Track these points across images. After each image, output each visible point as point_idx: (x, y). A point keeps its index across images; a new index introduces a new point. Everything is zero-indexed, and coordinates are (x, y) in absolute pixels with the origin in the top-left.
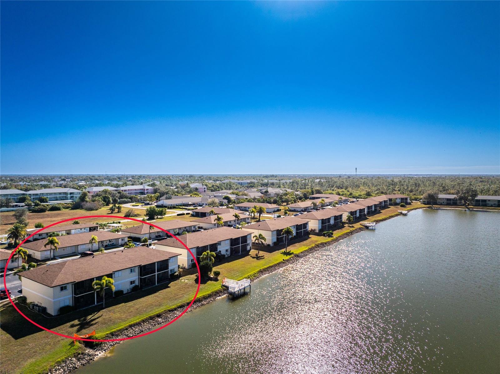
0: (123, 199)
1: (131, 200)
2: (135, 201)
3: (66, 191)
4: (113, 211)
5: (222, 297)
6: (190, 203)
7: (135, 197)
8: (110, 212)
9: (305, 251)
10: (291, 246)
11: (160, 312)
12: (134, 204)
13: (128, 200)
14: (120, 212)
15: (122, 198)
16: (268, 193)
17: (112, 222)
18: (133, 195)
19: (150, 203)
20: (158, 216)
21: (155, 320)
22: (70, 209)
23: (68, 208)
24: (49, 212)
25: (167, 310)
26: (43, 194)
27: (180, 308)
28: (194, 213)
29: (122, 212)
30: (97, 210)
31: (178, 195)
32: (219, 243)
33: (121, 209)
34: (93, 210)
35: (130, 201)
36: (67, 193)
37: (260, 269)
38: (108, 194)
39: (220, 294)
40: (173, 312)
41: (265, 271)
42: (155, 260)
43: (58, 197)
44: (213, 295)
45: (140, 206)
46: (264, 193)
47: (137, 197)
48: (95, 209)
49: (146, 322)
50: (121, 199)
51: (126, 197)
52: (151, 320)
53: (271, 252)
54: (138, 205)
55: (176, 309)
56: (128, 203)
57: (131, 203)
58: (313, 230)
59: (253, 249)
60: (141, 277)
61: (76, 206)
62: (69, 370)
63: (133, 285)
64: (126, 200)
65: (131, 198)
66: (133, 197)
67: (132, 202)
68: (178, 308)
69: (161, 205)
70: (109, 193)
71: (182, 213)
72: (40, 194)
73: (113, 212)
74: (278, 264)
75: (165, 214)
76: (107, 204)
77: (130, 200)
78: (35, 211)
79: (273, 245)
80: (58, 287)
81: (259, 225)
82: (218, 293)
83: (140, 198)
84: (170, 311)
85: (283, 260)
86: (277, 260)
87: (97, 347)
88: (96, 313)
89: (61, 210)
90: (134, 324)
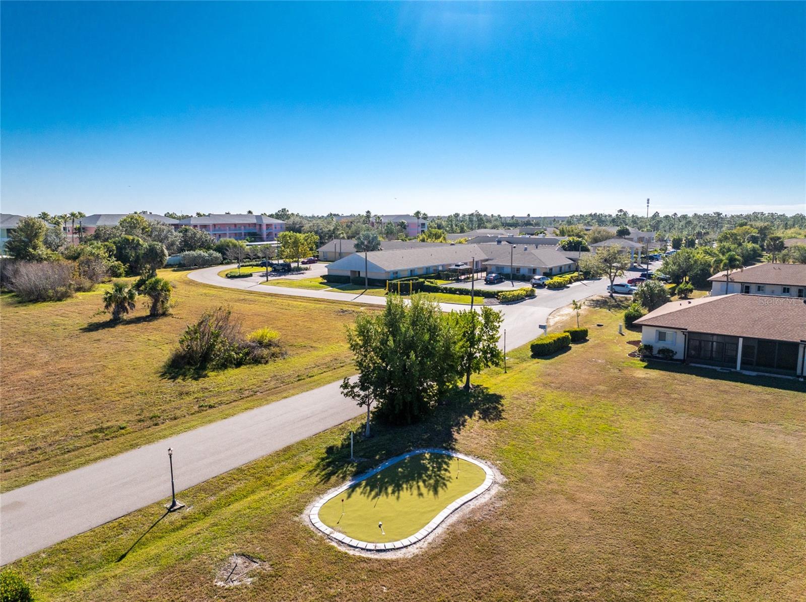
0: (192, 252)
1: (223, 254)
2: (237, 258)
4: (125, 310)
7: (235, 246)
8: (108, 317)
12: (233, 268)
13: (210, 255)
14: (164, 314)
15: (192, 248)
18: (228, 239)
19: (293, 265)
29: (171, 311)
30: (60, 297)
33: (166, 299)
34: (44, 300)
35: (217, 258)
45: (256, 278)
47: (241, 247)
50: (187, 253)
51: (205, 246)
54: (251, 275)
56: (210, 266)
57: (222, 264)
64: (206, 255)
65: (220, 249)
66: (228, 246)
67: (225, 261)
69: (349, 274)
70: (143, 229)
73: (125, 316)
76: (131, 267)
77: (219, 255)
83: (250, 249)
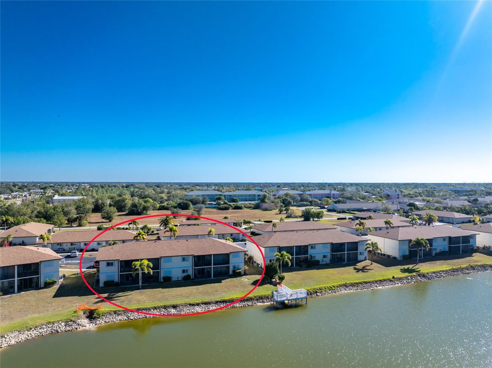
1: (311, 203)
3: (254, 194)
5: (266, 304)
6: (364, 208)
7: (315, 201)
8: (279, 213)
9: (443, 271)
10: (427, 262)
11: (179, 303)
13: (307, 203)
15: (302, 201)
16: (478, 202)
17: (258, 220)
20: (314, 219)
21: (168, 310)
22: (252, 208)
23: (250, 208)
24: (232, 210)
25: (188, 303)
26: (235, 195)
27: (204, 304)
28: (354, 217)
31: (359, 200)
32: (313, 246)
36: (255, 195)
37: (346, 283)
38: (289, 197)
39: (265, 300)
40: (193, 306)
41: (352, 286)
42: (213, 252)
43: (248, 199)
44: (253, 299)
46: (471, 201)
48: (269, 209)
49: (157, 309)
51: (307, 201)
52: (164, 308)
53: (387, 266)
55: (199, 304)
56: (306, 206)
58: (487, 247)
59: (369, 260)
60: (195, 268)
61: (257, 207)
62: (51, 331)
63: (185, 274)
64: (306, 203)
66: (313, 201)
67: (311, 206)
68: (202, 303)
71: (345, 217)
72: (233, 195)
74: (380, 281)
75: (321, 217)
77: (309, 203)
78: (221, 208)
79: (402, 259)
80: (105, 261)
81: (388, 233)
82: (262, 298)
84: (190, 305)
85: (393, 277)
86: (383, 276)
87: (94, 320)
88: (129, 291)
89: (242, 209)
90: (143, 309)
